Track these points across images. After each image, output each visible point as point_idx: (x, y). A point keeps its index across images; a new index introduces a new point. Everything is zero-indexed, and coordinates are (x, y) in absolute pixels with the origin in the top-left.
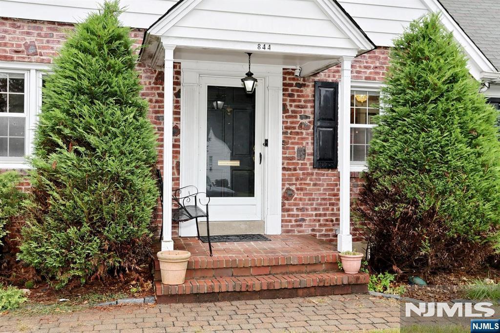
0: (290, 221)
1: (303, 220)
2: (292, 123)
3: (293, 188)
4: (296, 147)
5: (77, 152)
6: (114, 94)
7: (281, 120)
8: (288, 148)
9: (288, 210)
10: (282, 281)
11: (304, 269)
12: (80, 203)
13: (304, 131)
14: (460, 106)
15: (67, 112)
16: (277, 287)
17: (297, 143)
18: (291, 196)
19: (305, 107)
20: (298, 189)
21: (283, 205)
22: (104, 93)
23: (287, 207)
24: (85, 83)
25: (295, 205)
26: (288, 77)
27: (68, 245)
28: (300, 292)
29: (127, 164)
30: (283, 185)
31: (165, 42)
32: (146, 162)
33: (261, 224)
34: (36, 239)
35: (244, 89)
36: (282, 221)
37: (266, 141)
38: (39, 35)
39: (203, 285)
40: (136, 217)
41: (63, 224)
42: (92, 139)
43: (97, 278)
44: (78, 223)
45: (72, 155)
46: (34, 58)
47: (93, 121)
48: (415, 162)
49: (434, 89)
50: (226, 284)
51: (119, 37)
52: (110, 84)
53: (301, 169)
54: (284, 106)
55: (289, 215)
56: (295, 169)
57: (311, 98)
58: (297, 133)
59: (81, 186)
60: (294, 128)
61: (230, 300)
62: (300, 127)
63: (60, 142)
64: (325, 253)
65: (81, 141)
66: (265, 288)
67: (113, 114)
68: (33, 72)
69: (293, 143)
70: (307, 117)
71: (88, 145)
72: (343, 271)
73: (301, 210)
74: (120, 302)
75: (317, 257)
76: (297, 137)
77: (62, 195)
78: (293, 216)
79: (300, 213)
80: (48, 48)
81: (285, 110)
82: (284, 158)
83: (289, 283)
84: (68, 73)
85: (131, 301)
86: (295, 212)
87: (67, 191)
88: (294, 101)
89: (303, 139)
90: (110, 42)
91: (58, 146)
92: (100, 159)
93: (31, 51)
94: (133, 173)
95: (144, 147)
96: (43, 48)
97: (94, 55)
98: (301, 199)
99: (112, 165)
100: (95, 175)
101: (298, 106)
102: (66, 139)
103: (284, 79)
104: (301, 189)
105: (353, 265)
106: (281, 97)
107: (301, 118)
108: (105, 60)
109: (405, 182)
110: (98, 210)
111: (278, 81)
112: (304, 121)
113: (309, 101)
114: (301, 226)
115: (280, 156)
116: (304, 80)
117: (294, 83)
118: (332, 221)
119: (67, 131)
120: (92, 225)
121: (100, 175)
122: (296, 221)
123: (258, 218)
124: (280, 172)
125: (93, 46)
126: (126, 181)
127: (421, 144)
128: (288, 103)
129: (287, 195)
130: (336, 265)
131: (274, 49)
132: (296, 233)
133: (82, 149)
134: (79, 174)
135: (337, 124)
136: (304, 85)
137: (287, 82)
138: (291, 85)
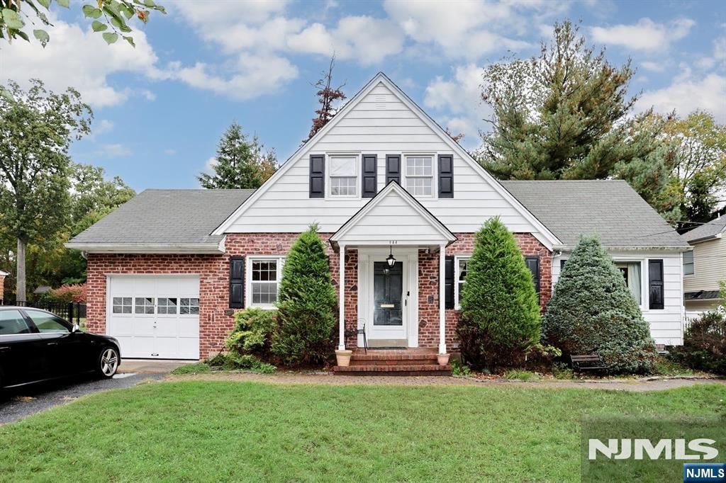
0: (424, 340)
1: (433, 339)
2: (424, 281)
3: (426, 320)
4: (427, 296)
5: (295, 300)
6: (312, 272)
7: (418, 280)
8: (422, 297)
9: (423, 333)
10: (401, 367)
11: (417, 362)
12: (296, 324)
13: (433, 287)
14: (503, 271)
15: (291, 281)
16: (398, 370)
17: (428, 294)
18: (425, 325)
19: (433, 272)
20: (428, 321)
21: (419, 330)
22: (308, 272)
23: (422, 331)
24: (299, 267)
25: (427, 330)
26: (422, 254)
27: (291, 343)
28: (411, 373)
29: (318, 305)
30: (419, 318)
31: (339, 243)
32: (328, 304)
33: (406, 341)
34: (278, 341)
35: (387, 262)
36: (419, 339)
37: (409, 292)
38: (283, 240)
39: (358, 367)
40: (322, 331)
41: (288, 333)
42: (301, 294)
43: (305, 361)
44: (295, 334)
45: (292, 301)
46: (281, 252)
47: (302, 285)
48: (478, 302)
49: (489, 261)
50: (371, 367)
51: (316, 243)
52: (310, 267)
53: (431, 309)
54: (420, 272)
55: (423, 336)
56: (427, 309)
57: (436, 266)
58: (428, 288)
59: (297, 316)
60: (426, 284)
61: (372, 375)
62: (430, 284)
63: (287, 296)
64: (431, 354)
65: (297, 295)
66: (391, 370)
67: (311, 282)
68: (281, 259)
69: (425, 294)
70: (434, 278)
71: (299, 297)
72: (438, 364)
73: (431, 333)
74: (317, 373)
75: (424, 356)
76: (428, 290)
77: (288, 320)
78: (426, 336)
79: (430, 335)
80: (288, 246)
81: (420, 274)
82: (419, 302)
83: (404, 368)
84: (291, 263)
85: (322, 373)
86: (427, 334)
87: (290, 319)
88: (426, 268)
89: (432, 291)
90: (312, 246)
91: (286, 297)
92: (305, 303)
93: (280, 248)
94: (321, 310)
95: (327, 297)
96: (285, 246)
97: (303, 253)
98: (431, 327)
99: (310, 306)
100: (302, 311)
101: (428, 271)
102: (291, 295)
103: (419, 255)
104: (431, 321)
105: (443, 360)
106: (417, 266)
107: (431, 278)
108: (309, 255)
109: (473, 314)
110: (304, 328)
111: (416, 257)
112: (433, 280)
113: (436, 268)
114: (431, 342)
115: (417, 301)
116: (432, 256)
117: (426, 258)
118: (451, 340)
119: (290, 290)
120: (302, 335)
121: (304, 311)
122: (428, 340)
123: (404, 338)
124: (417, 310)
125: (303, 249)
126: (317, 314)
127: (481, 292)
128: (422, 270)
129: (422, 324)
130: (435, 361)
131: (398, 243)
132: (428, 347)
133: (296, 299)
134: (295, 310)
135: (454, 281)
136: (432, 259)
137: (422, 257)
138: (424, 259)
